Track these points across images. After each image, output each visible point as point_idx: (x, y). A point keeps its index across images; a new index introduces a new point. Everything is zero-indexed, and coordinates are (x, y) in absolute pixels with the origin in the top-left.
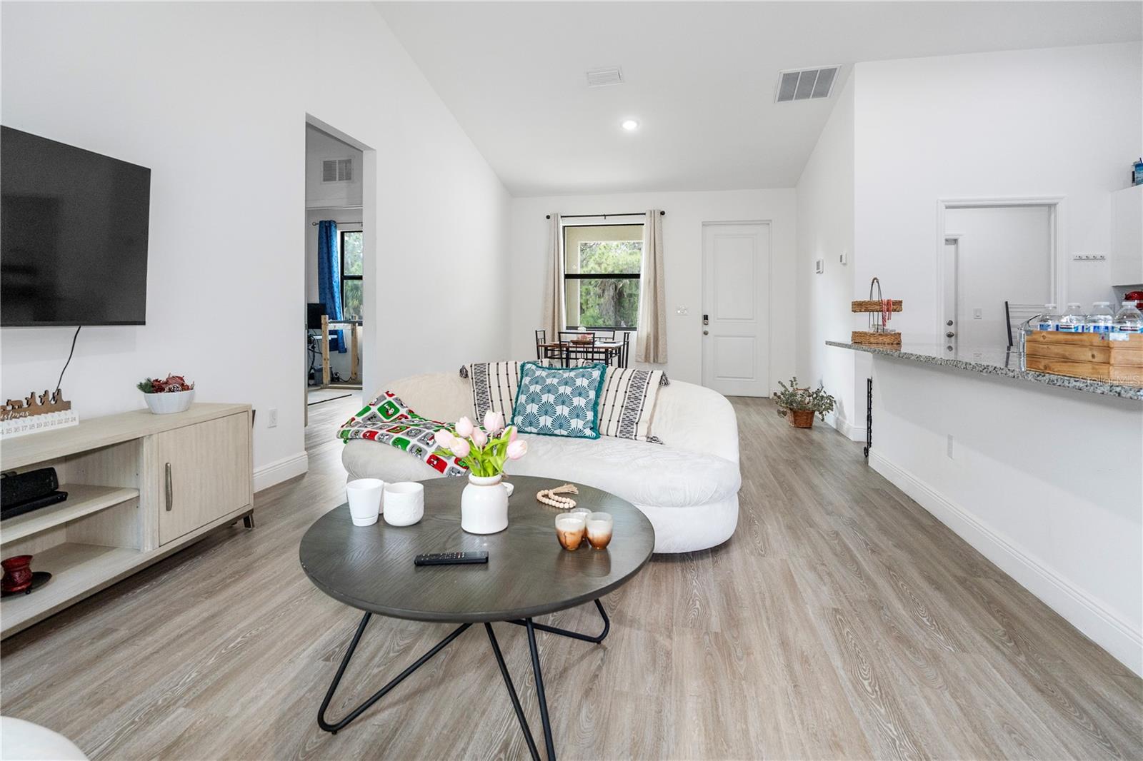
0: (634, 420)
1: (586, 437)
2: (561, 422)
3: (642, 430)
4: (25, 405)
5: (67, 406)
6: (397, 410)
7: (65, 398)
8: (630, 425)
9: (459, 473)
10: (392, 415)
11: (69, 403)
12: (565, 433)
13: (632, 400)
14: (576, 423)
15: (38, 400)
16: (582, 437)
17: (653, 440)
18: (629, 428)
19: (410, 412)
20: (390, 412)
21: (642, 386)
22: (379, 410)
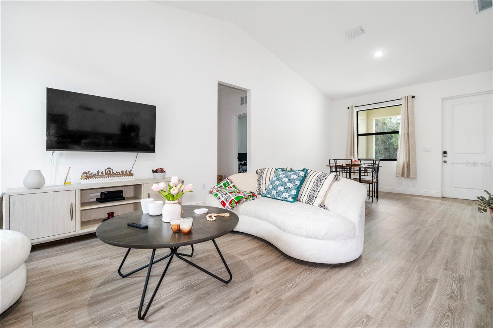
0: (314, 196)
1: (289, 201)
2: (279, 194)
3: (318, 201)
4: (121, 173)
5: (132, 175)
6: (229, 185)
7: (132, 172)
8: (312, 198)
9: (229, 208)
10: (227, 186)
11: (133, 174)
12: (280, 199)
13: (316, 186)
14: (286, 195)
15: (124, 173)
16: (286, 201)
17: (322, 206)
18: (312, 200)
19: (234, 186)
20: (227, 185)
21: (322, 180)
22: (223, 184)
